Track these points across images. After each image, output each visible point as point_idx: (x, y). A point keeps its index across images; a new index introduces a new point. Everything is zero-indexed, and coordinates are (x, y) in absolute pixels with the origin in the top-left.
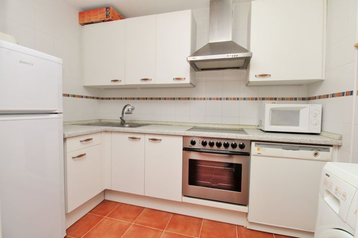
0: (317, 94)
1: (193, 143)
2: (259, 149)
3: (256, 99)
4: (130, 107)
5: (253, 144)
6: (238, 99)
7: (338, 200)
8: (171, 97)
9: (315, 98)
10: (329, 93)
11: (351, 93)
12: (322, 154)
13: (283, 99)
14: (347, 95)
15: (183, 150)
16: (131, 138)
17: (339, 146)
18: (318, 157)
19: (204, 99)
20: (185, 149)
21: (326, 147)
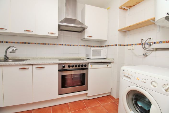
0: (104, 45)
1: (64, 67)
2: (91, 66)
3: (85, 46)
4: (14, 48)
5: (89, 64)
6: (78, 46)
7: (129, 78)
8: (43, 43)
9: (104, 46)
10: (109, 45)
11: (117, 45)
12: (109, 65)
13: (94, 46)
14: (115, 46)
15: (58, 71)
16: (21, 68)
17: (113, 62)
18: (109, 66)
19: (63, 45)
20: (59, 71)
21: (110, 63)
